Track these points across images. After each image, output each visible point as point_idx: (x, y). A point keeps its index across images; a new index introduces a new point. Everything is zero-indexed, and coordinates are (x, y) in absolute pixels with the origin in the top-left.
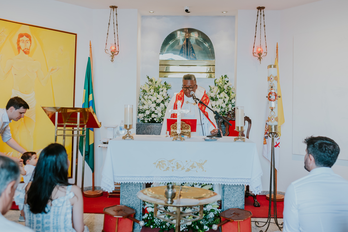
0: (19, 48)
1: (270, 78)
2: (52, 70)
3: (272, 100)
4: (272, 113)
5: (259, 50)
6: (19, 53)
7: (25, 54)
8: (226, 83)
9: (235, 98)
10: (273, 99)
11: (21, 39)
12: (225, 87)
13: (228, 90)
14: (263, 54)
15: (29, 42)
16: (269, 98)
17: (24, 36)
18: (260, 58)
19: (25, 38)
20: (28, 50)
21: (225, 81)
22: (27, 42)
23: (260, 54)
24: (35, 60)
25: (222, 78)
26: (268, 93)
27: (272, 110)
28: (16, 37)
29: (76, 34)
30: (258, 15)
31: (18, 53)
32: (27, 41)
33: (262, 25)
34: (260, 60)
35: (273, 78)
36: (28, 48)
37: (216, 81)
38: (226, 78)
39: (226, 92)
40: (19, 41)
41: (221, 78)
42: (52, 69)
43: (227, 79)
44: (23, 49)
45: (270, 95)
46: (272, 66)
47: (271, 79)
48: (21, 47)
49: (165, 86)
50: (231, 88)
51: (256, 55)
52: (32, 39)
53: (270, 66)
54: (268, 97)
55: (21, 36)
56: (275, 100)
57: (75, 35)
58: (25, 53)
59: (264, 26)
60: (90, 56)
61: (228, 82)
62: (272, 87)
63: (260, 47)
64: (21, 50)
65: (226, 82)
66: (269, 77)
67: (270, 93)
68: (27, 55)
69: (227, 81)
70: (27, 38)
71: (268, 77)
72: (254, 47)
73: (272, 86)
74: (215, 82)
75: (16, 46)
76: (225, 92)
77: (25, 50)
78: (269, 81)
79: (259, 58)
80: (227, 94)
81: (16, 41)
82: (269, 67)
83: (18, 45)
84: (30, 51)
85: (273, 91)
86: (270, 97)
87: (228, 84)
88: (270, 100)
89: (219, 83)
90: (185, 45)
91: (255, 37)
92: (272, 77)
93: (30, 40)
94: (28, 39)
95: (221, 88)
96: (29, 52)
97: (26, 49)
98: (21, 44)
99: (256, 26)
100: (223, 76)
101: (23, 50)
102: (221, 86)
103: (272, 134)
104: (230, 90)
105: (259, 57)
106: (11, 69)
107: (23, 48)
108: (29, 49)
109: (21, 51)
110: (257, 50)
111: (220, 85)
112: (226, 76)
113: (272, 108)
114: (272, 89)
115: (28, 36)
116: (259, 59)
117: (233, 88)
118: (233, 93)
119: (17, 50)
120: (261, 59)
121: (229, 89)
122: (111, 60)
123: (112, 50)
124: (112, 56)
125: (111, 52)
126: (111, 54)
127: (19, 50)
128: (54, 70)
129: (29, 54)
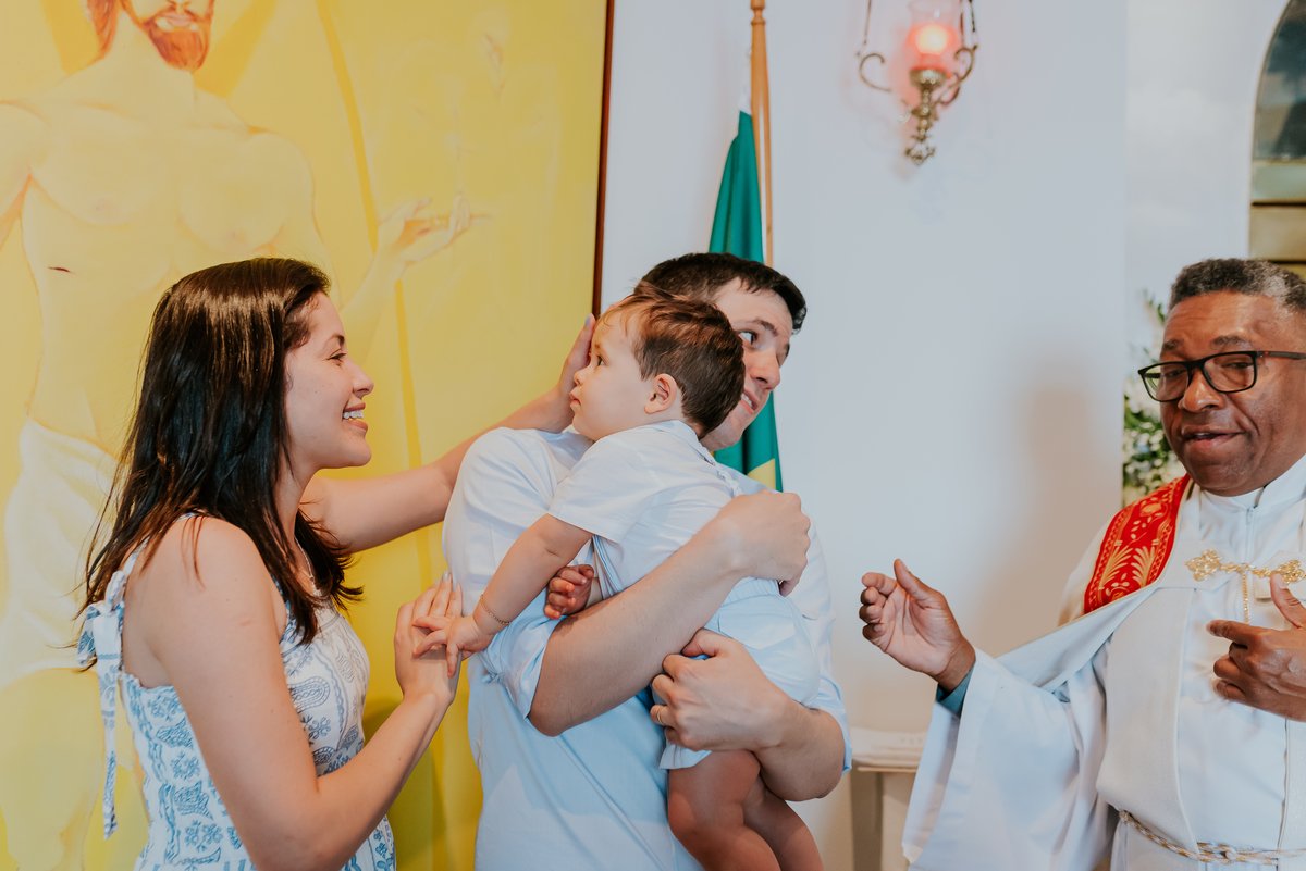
2: (414, 229)
6: (105, 46)
7: (160, 61)
20: (194, 27)
24: (255, 130)
31: (93, 42)
36: (199, 7)
42: (408, 225)
44: (143, 12)
58: (168, 49)
60: (752, 107)
64: (123, 22)
68: (177, 79)
77: (162, 23)
84: (218, 32)
96: (204, 49)
97: (173, 8)
101: (149, 25)
106: (16, 212)
108: (209, 17)
109: (126, 27)
119: (83, 14)
122: (914, 153)
123: (923, 56)
124: (916, 111)
125: (913, 73)
126: (913, 98)
127: (108, 14)
128: (425, 231)
129: (201, 63)
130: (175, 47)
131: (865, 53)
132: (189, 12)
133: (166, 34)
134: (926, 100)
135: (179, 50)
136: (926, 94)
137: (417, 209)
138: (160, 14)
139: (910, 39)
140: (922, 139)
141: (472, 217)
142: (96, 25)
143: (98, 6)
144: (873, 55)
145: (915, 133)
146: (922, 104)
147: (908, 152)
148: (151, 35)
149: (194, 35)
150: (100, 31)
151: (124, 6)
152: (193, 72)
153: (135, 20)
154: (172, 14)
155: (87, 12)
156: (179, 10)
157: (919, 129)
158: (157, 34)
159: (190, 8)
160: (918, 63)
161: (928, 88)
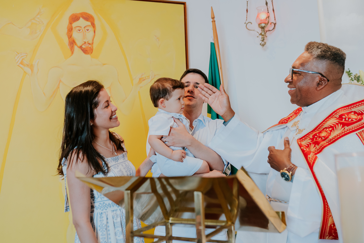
0: (72, 43)
2: (142, 80)
6: (72, 53)
7: (84, 54)
11: (74, 25)
15: (91, 29)
17: (81, 18)
19: (82, 22)
20: (90, 46)
22: (88, 30)
24: (104, 64)
28: (65, 22)
29: (184, 4)
31: (70, 52)
32: (87, 28)
36: (90, 42)
40: (72, 29)
42: (140, 79)
44: (79, 45)
48: (77, 41)
52: (96, 22)
55: (74, 18)
57: (183, 6)
58: (85, 51)
60: (214, 40)
68: (88, 56)
70: (87, 20)
75: (66, 40)
77: (83, 46)
81: (66, 31)
83: (70, 37)
84: (95, 46)
93: (93, 25)
94: (89, 23)
96: (92, 50)
97: (85, 43)
98: (76, 35)
101: (81, 47)
106: (58, 87)
107: (79, 42)
108: (93, 43)
109: (76, 49)
115: (88, 17)
119: (68, 48)
122: (262, 44)
123: (261, 20)
124: (261, 34)
125: (259, 25)
126: (260, 31)
127: (72, 46)
128: (144, 80)
129: (92, 53)
130: (86, 50)
131: (247, 23)
132: (88, 43)
133: (84, 48)
134: (263, 31)
135: (87, 51)
136: (263, 29)
137: (142, 76)
138: (83, 45)
139: (258, 16)
140: (263, 41)
141: (155, 75)
142: (70, 49)
143: (70, 45)
144: (249, 23)
145: (261, 39)
146: (262, 32)
147: (260, 44)
148: (81, 49)
149: (90, 47)
150: (71, 50)
151: (76, 45)
152: (90, 55)
153: (78, 47)
154: (85, 44)
155: (68, 47)
156: (87, 43)
157: (262, 38)
158: (83, 49)
159: (89, 42)
160: (260, 22)
161: (263, 28)
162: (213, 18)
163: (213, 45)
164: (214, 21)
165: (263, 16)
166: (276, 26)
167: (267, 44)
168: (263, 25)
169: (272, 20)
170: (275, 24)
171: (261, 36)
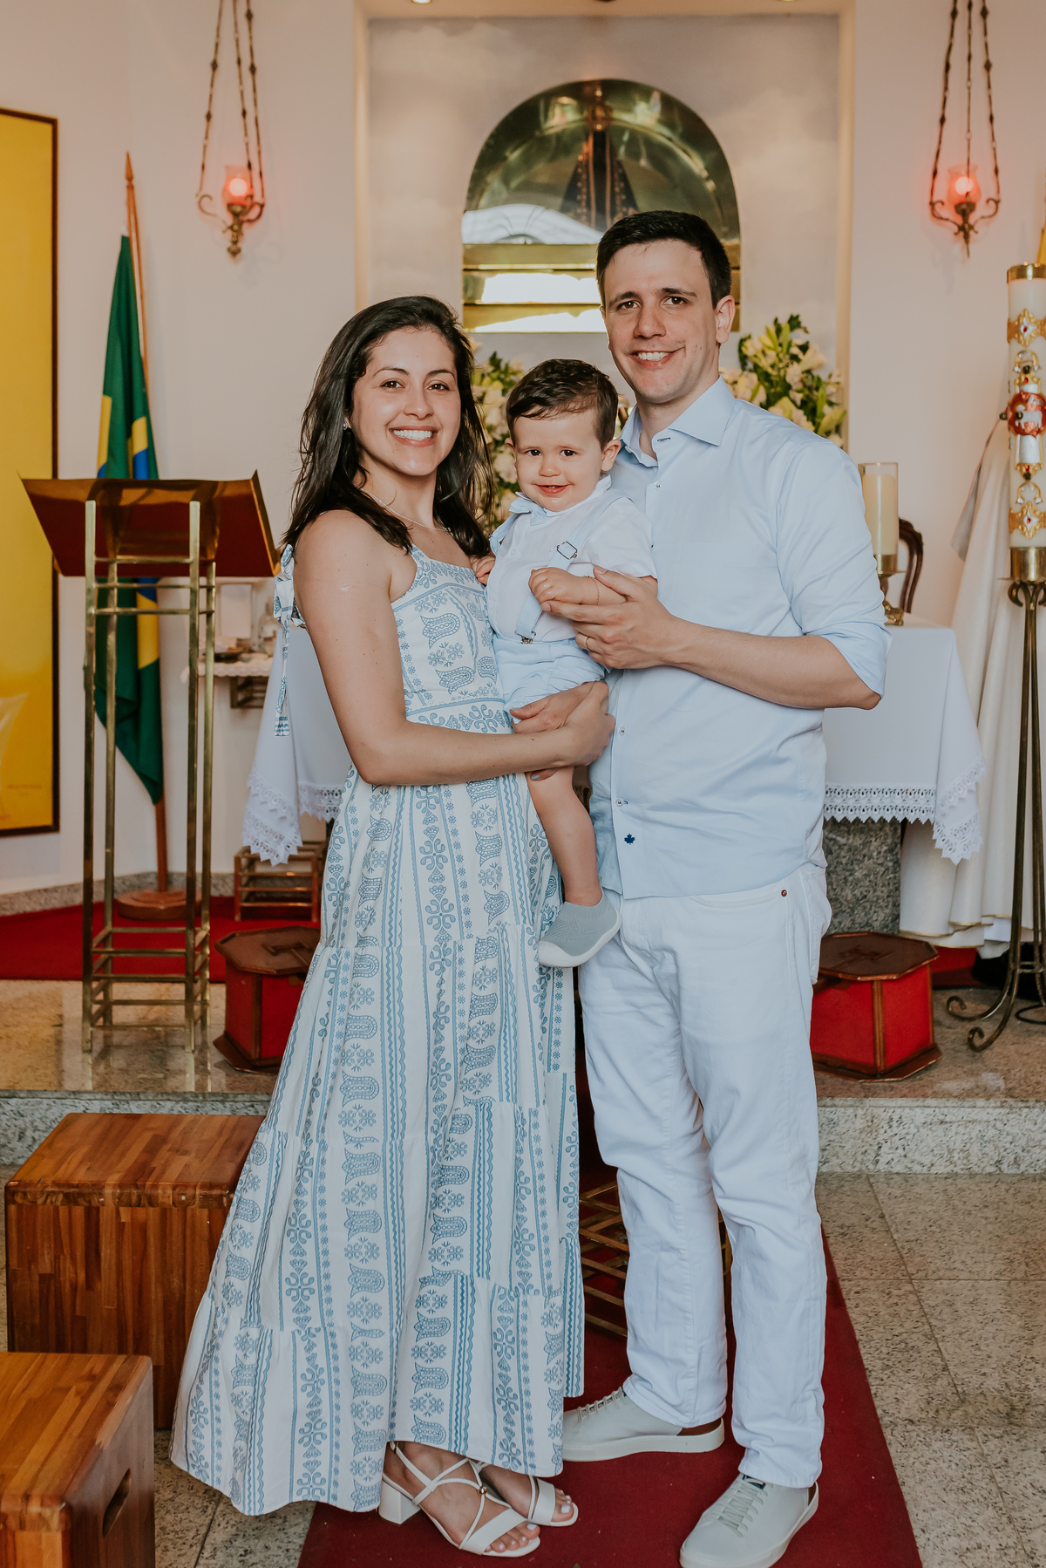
1: (1019, 325)
3: (1028, 430)
4: (1029, 492)
5: (963, 186)
8: (795, 358)
9: (843, 430)
10: (1031, 427)
12: (794, 374)
13: (807, 392)
14: (981, 210)
16: (1011, 423)
18: (965, 231)
21: (790, 345)
23: (964, 208)
25: (779, 331)
26: (1009, 398)
27: (1027, 476)
29: (53, 122)
30: (954, 14)
33: (978, 62)
34: (966, 237)
35: (1031, 329)
37: (750, 350)
38: (798, 332)
39: (799, 397)
41: (773, 329)
43: (798, 338)
45: (1020, 408)
46: (1030, 272)
47: (1025, 330)
49: (495, 375)
50: (824, 377)
51: (947, 212)
53: (1020, 272)
54: (1010, 414)
56: (1039, 431)
57: (50, 126)
59: (988, 66)
60: (130, 232)
61: (804, 348)
62: (1026, 370)
63: (964, 172)
65: (795, 351)
66: (1012, 320)
67: (1020, 399)
69: (800, 342)
71: (1010, 324)
72: (935, 173)
73: (1030, 364)
74: (740, 351)
76: (793, 402)
78: (1014, 341)
79: (961, 228)
80: (800, 408)
82: (1014, 274)
85: (1031, 388)
86: (1017, 416)
87: (808, 360)
88: (1019, 431)
89: (760, 355)
90: (587, 166)
91: (943, 120)
92: (1025, 321)
95: (771, 382)
99: (948, 67)
100: (783, 321)
102: (770, 370)
103: (1026, 592)
104: (817, 389)
105: (959, 220)
110: (951, 191)
111: (765, 363)
112: (794, 322)
113: (1028, 470)
114: (1027, 380)
116: (962, 234)
117: (834, 379)
118: (831, 404)
120: (971, 233)
121: (812, 384)
122: (231, 250)
123: (233, 198)
124: (231, 228)
125: (230, 206)
126: (229, 220)
131: (200, 195)
134: (236, 221)
136: (236, 218)
139: (225, 190)
140: (235, 243)
144: (205, 196)
145: (231, 239)
146: (234, 223)
147: (229, 248)
157: (233, 237)
160: (230, 201)
161: (236, 215)
162: (130, 178)
163: (126, 242)
164: (131, 187)
165: (239, 188)
166: (265, 210)
167: (244, 251)
168: (238, 209)
169: (258, 198)
170: (262, 206)
171: (230, 233)
